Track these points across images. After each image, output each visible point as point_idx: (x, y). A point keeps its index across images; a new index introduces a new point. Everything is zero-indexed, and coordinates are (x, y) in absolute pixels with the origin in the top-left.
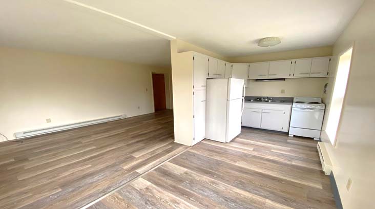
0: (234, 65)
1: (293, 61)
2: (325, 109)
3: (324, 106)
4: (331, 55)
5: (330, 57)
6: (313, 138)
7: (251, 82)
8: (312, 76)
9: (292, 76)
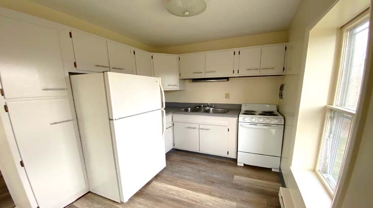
0: (155, 55)
1: (237, 50)
2: (284, 125)
3: (283, 120)
4: (287, 41)
5: (287, 43)
6: (271, 169)
7: (187, 83)
8: (263, 73)
9: (236, 75)
